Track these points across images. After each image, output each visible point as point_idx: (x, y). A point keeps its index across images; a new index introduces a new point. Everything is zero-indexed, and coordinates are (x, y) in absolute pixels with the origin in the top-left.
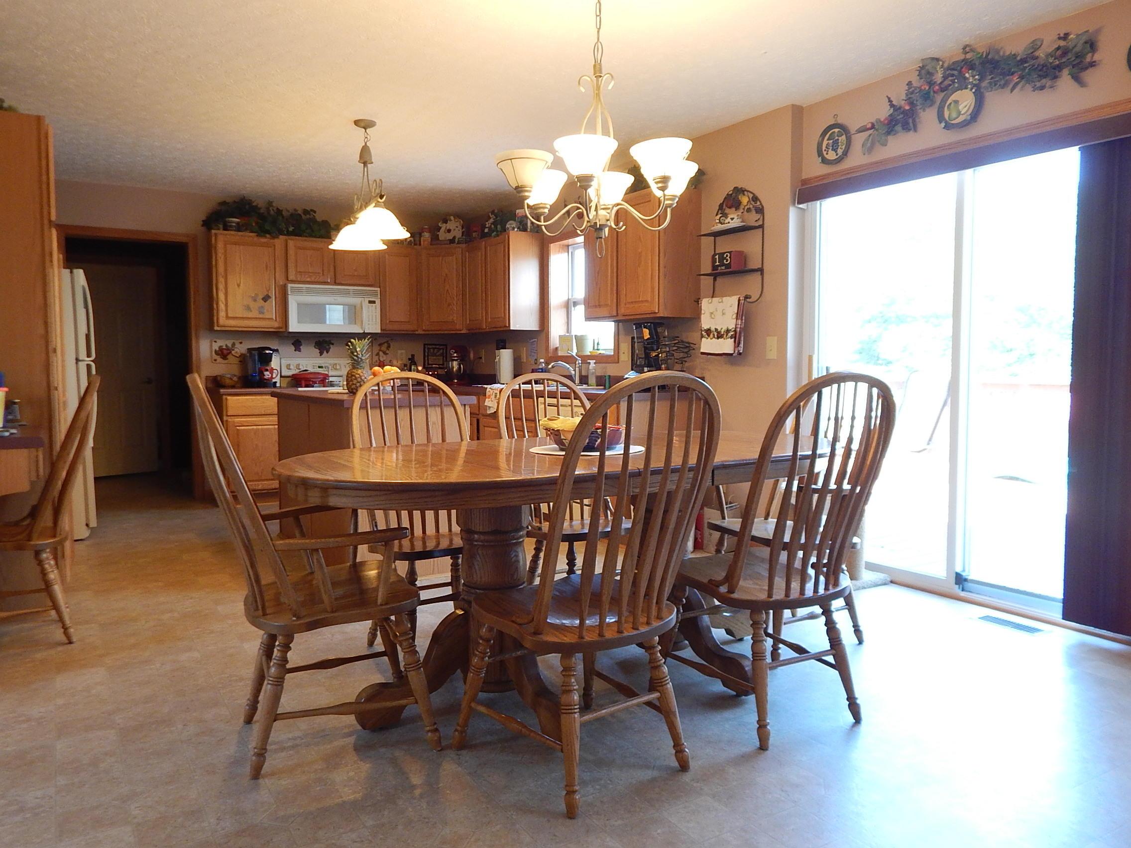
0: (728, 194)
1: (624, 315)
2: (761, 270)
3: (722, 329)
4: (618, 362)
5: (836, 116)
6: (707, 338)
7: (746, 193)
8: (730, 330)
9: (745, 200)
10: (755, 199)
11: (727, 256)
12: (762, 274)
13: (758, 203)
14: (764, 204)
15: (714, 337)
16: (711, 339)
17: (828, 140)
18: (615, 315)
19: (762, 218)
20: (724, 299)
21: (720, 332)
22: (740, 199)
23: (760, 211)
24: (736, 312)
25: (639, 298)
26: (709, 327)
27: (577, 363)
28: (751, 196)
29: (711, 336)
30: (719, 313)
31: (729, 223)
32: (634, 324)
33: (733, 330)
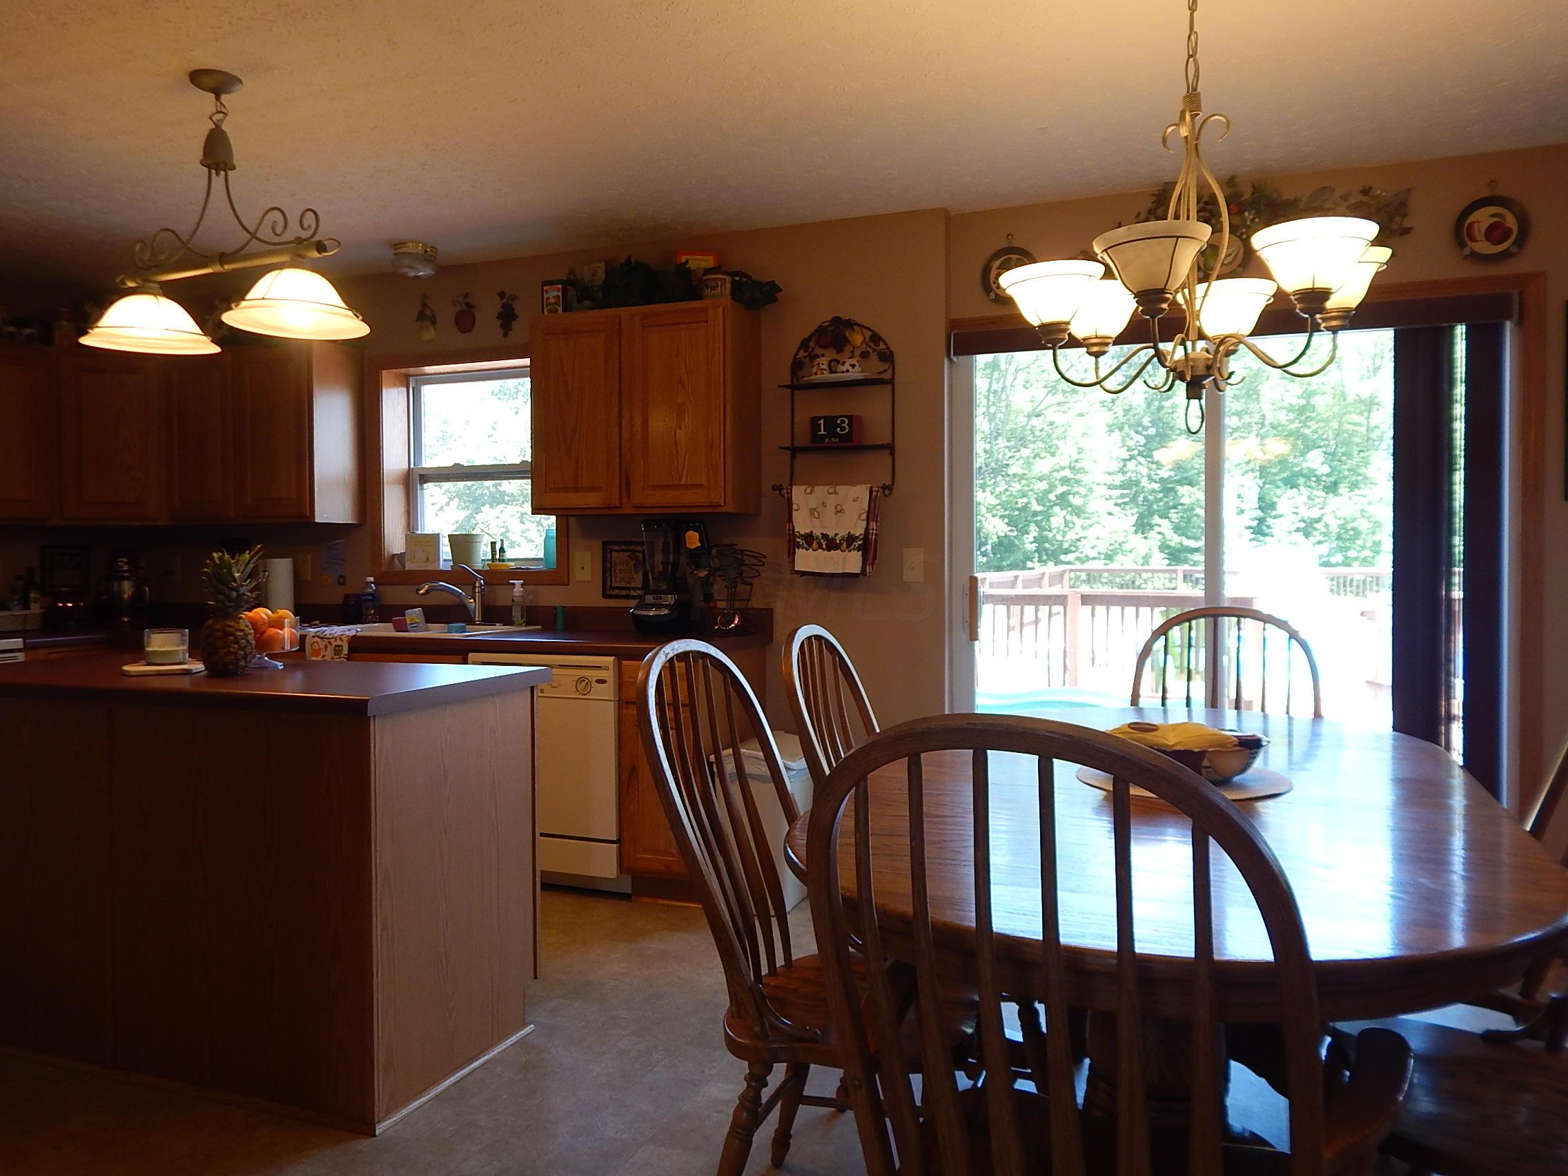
0: (820, 326)
1: (635, 507)
2: (891, 449)
3: (836, 535)
4: (568, 585)
5: (1010, 237)
6: (807, 550)
7: (855, 327)
8: (857, 537)
9: (857, 338)
10: (876, 338)
11: (843, 422)
12: (892, 454)
13: (882, 346)
14: (892, 348)
15: (820, 547)
16: (815, 550)
17: (998, 269)
18: (618, 505)
19: (891, 368)
20: (839, 488)
21: (834, 539)
22: (848, 335)
23: (887, 357)
24: (867, 508)
25: (680, 480)
26: (808, 531)
27: (477, 584)
28: (868, 334)
29: (815, 545)
30: (830, 511)
31: (848, 371)
32: (642, 523)
33: (862, 537)
